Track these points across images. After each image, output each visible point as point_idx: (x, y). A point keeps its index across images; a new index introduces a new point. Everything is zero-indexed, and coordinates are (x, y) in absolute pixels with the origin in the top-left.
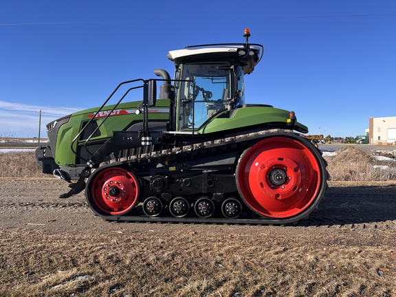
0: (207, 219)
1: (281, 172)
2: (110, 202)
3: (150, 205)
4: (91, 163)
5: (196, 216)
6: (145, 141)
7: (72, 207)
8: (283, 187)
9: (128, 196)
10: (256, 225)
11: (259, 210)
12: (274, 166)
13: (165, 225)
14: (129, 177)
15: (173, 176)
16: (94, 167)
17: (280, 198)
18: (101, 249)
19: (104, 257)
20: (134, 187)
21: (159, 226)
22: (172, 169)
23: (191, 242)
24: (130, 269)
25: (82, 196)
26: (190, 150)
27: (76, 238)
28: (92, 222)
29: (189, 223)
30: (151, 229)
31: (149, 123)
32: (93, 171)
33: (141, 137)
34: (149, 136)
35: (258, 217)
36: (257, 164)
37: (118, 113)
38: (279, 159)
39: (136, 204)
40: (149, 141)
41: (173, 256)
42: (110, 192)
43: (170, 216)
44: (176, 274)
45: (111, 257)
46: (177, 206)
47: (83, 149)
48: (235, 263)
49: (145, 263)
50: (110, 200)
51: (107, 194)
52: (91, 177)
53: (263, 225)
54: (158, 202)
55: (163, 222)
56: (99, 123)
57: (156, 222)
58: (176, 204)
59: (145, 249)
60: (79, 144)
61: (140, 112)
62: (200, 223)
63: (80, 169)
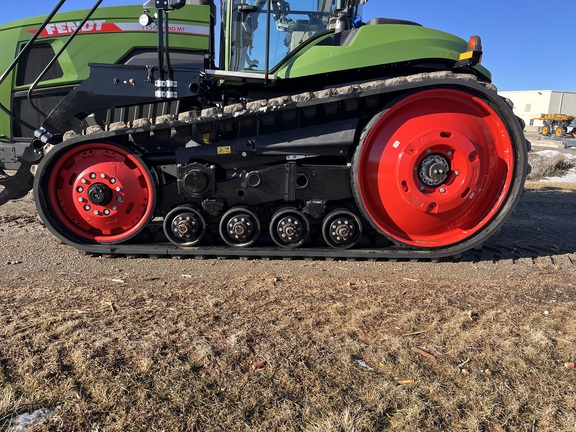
0: (294, 249)
1: (440, 161)
2: (93, 217)
3: (180, 223)
4: (43, 134)
5: (272, 245)
6: (163, 88)
7: (13, 223)
8: (442, 190)
9: (132, 205)
10: (386, 260)
11: (392, 233)
12: (431, 148)
13: (212, 261)
14: (132, 165)
15: (225, 166)
16: (51, 141)
17: (436, 210)
18: (75, 328)
19: (85, 353)
20: (144, 185)
21: (199, 263)
22: (224, 150)
23: (277, 301)
24: (151, 386)
25: (28, 203)
26: (264, 109)
27: (18, 297)
28: (55, 258)
29: (259, 258)
30: (185, 272)
31: (172, 56)
32: (49, 149)
33: (153, 80)
34: (172, 79)
35: (389, 245)
36: (396, 144)
37: (99, 28)
38: (444, 135)
39: (149, 220)
40: (172, 89)
41: (250, 341)
42: (92, 196)
43: (222, 244)
44: (268, 393)
45: (102, 352)
46: (236, 225)
47: (26, 104)
48: (393, 357)
49: (188, 367)
50: (92, 213)
51: (84, 200)
52: (44, 162)
53: (399, 260)
54: (196, 216)
55: (207, 257)
56: (57, 47)
57: (192, 257)
58: (233, 222)
59: (181, 325)
60: (17, 94)
61: (151, 20)
62: (280, 258)
63: (21, 147)
